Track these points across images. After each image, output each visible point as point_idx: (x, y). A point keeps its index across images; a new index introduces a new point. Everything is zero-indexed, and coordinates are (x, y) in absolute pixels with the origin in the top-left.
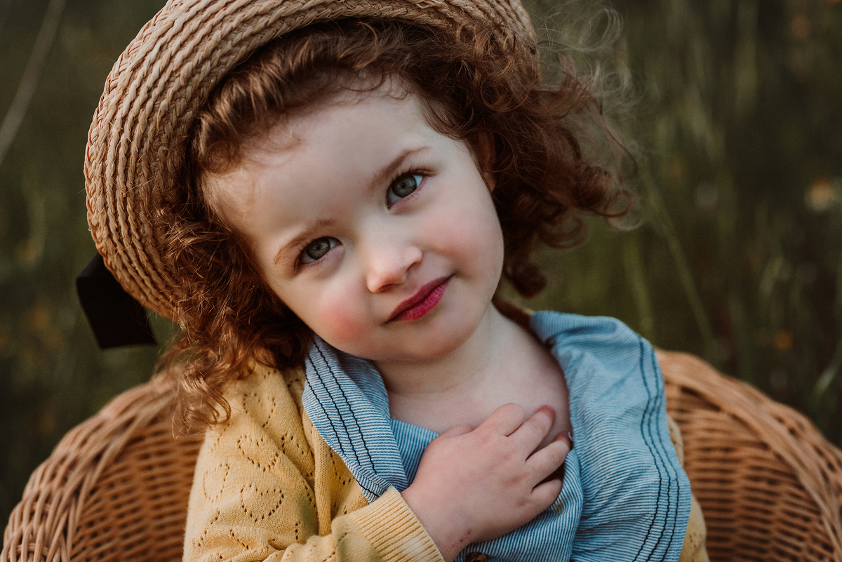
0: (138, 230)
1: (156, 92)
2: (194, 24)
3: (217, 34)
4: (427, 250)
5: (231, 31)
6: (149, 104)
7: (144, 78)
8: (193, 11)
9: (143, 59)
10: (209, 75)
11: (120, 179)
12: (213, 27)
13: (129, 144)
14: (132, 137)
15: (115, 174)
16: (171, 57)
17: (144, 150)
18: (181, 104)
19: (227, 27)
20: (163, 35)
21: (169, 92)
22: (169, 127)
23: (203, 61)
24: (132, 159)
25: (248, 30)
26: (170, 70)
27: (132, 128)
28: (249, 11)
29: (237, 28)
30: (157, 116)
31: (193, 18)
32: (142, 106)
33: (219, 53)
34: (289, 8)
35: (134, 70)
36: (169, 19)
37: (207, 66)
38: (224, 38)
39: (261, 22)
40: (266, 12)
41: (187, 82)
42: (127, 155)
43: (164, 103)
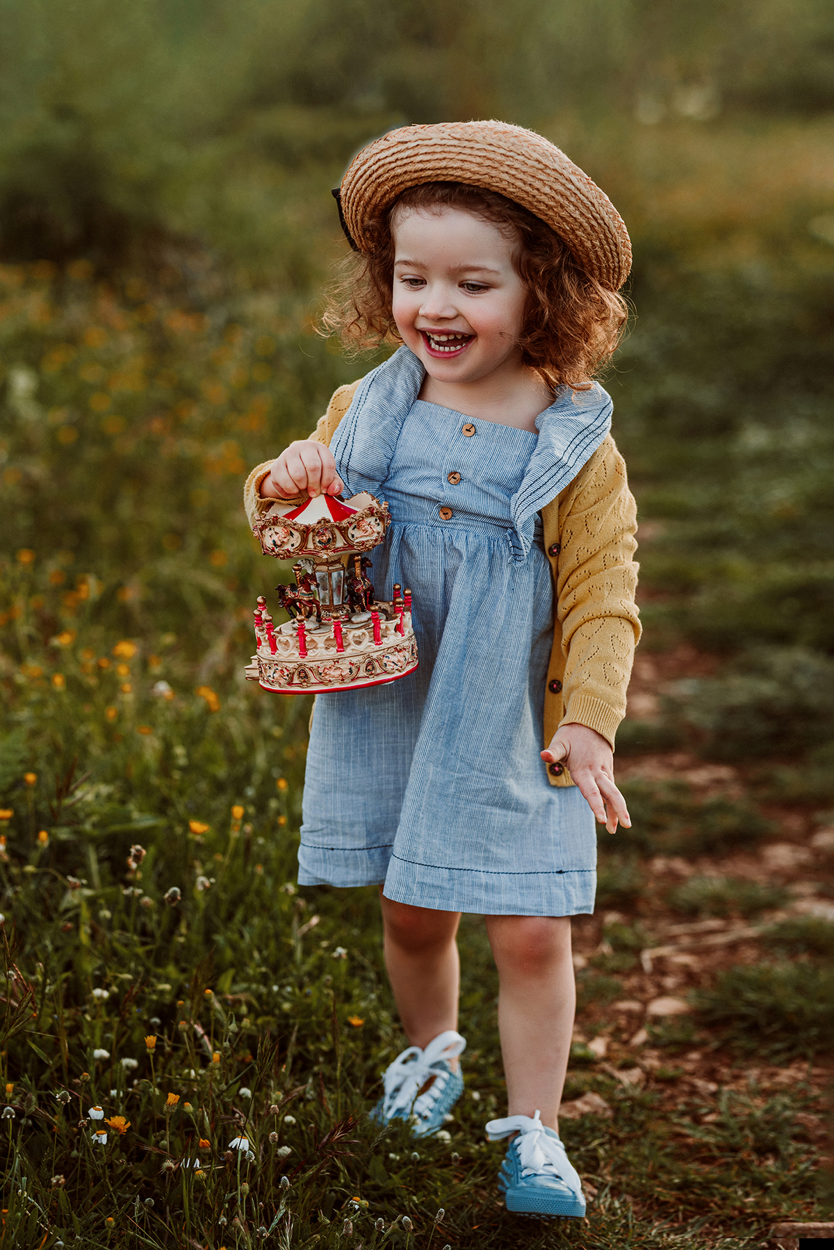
0: (357, 207)
1: (399, 163)
2: (439, 149)
3: (443, 164)
5: (452, 168)
6: (393, 165)
7: (399, 152)
8: (443, 142)
9: (407, 142)
10: (429, 176)
11: (361, 181)
12: (444, 159)
13: (374, 172)
14: (377, 170)
15: (361, 176)
16: (418, 154)
17: (378, 181)
18: (407, 177)
19: (451, 164)
20: (423, 140)
21: (405, 169)
22: (395, 182)
23: (429, 169)
24: (371, 179)
25: (459, 173)
26: (412, 159)
27: (379, 167)
28: (466, 166)
29: (456, 169)
30: (392, 173)
31: (441, 145)
32: (390, 163)
33: (439, 172)
34: (487, 179)
35: (399, 142)
36: (431, 135)
37: (429, 173)
38: (445, 168)
39: (468, 175)
40: (474, 173)
41: (416, 171)
42: (370, 176)
43: (399, 171)
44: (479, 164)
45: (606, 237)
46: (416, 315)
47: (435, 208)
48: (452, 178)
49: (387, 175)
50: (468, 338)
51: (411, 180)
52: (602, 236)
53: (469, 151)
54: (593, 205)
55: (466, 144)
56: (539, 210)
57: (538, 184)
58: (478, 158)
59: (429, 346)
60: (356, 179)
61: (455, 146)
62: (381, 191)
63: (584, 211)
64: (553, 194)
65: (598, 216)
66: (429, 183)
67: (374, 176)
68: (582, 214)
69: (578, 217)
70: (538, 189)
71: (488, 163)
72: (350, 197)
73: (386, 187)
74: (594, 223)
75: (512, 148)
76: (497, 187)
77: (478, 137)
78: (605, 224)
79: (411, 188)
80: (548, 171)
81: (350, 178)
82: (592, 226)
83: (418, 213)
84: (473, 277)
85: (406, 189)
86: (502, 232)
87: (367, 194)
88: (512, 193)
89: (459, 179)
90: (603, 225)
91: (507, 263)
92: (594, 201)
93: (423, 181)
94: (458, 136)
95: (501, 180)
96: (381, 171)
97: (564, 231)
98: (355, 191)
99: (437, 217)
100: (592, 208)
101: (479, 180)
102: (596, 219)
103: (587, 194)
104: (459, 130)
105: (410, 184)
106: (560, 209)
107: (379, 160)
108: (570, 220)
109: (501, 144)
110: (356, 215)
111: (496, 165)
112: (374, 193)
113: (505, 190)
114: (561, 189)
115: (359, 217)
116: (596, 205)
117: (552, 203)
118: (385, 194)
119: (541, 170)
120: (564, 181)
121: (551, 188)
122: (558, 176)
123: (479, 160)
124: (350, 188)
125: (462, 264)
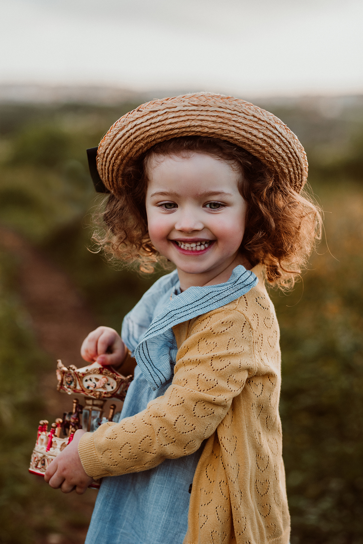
0: (115, 160)
1: (153, 126)
2: (183, 114)
3: (188, 123)
4: (206, 228)
6: (148, 128)
7: (152, 118)
8: (185, 108)
9: (157, 111)
10: (176, 134)
11: (120, 141)
12: (188, 120)
13: (132, 134)
14: (134, 133)
15: (120, 139)
16: (167, 119)
17: (135, 140)
18: (159, 136)
19: (193, 123)
20: (169, 108)
21: (158, 130)
22: (150, 140)
23: (177, 129)
24: (129, 140)
25: (200, 129)
26: (163, 122)
27: (136, 130)
28: (204, 123)
29: (196, 126)
30: (148, 134)
31: (184, 111)
32: (145, 127)
33: (184, 130)
34: (219, 132)
35: (151, 112)
36: (176, 104)
37: (177, 131)
38: (189, 127)
39: (206, 130)
40: (210, 128)
41: (166, 131)
42: (129, 137)
43: (153, 132)
44: (214, 122)
45: (297, 165)
48: (193, 133)
49: (143, 136)
50: (212, 242)
51: (161, 138)
52: (294, 164)
53: (205, 113)
54: (290, 143)
55: (202, 108)
56: (255, 150)
57: (255, 132)
58: (212, 117)
60: (114, 141)
61: (194, 110)
62: (137, 147)
63: (284, 148)
64: (265, 138)
65: (292, 150)
66: (176, 138)
67: (132, 137)
68: (283, 150)
69: (281, 152)
70: (255, 136)
71: (220, 120)
72: (108, 154)
73: (141, 144)
74: (290, 156)
75: (235, 108)
76: (227, 136)
77: (211, 103)
78: (297, 156)
79: (160, 143)
80: (260, 122)
81: (109, 141)
82: (289, 158)
83: (170, 159)
84: (215, 199)
85: (156, 144)
86: (232, 167)
87: (125, 151)
88: (237, 140)
89: (199, 134)
90: (295, 156)
91: (236, 189)
92: (290, 141)
93: (170, 137)
94: (195, 103)
95: (230, 131)
96: (138, 133)
97: (271, 163)
98: (114, 149)
99: (186, 160)
100: (289, 146)
101: (213, 133)
102: (291, 153)
103: (286, 136)
104: (195, 99)
105: (160, 140)
106: (270, 148)
107: (135, 125)
108: (276, 155)
109: (227, 106)
110: (113, 166)
111: (226, 121)
113: (232, 138)
114: (270, 134)
115: (115, 168)
116: (292, 143)
117: (264, 145)
118: (140, 149)
119: (256, 122)
120: (272, 129)
121: (263, 134)
122: (268, 126)
123: (214, 119)
124: (110, 147)
125: (207, 191)
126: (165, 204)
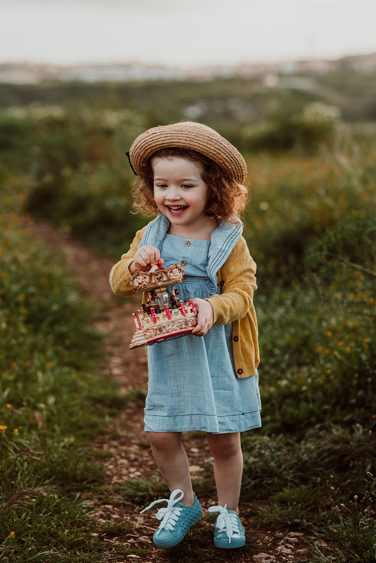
0: (137, 159)
1: (154, 141)
2: (169, 135)
3: (171, 141)
5: (175, 142)
6: (151, 142)
7: (153, 137)
8: (171, 132)
9: (156, 133)
10: (166, 146)
11: (138, 149)
12: (172, 139)
13: (143, 146)
14: (145, 145)
15: (138, 147)
16: (161, 138)
17: (145, 149)
18: (157, 147)
19: (175, 141)
20: (163, 132)
21: (156, 144)
22: (152, 149)
23: (166, 143)
24: (142, 148)
25: (178, 144)
26: (159, 140)
27: (146, 143)
28: (180, 141)
29: (176, 142)
30: (151, 146)
31: (170, 134)
32: (150, 142)
33: (170, 144)
34: (189, 146)
35: (153, 133)
36: (165, 130)
37: (166, 144)
38: (172, 142)
39: (182, 144)
40: (184, 143)
41: (160, 144)
42: (142, 147)
43: (154, 144)
44: (186, 140)
45: (237, 164)
46: (164, 200)
47: (170, 158)
48: (175, 146)
49: (149, 146)
50: (184, 208)
51: (159, 148)
52: (235, 164)
53: (181, 135)
54: (231, 152)
55: (180, 132)
56: (210, 156)
57: (209, 146)
58: (185, 137)
59: (171, 211)
60: (136, 149)
61: (175, 134)
62: (147, 153)
63: (228, 155)
64: (215, 149)
65: (233, 156)
66: (166, 148)
67: (144, 147)
68: (227, 156)
69: (226, 157)
70: (209, 148)
71: (189, 139)
72: (134, 156)
73: (149, 151)
74: (232, 159)
75: (198, 133)
76: (193, 148)
77: (184, 129)
78: (236, 159)
79: (159, 151)
80: (213, 141)
81: (134, 148)
82: (231, 161)
83: (163, 160)
84: (186, 183)
85: (157, 151)
86: (196, 165)
87: (141, 154)
88: (199, 150)
89: (178, 146)
90: (235, 160)
91: (200, 177)
92: (231, 151)
93: (163, 148)
94: (176, 130)
95: (195, 145)
96: (146, 145)
97: (220, 163)
98: (136, 153)
99: (170, 161)
100: (231, 154)
101: (186, 146)
102: (232, 158)
103: (228, 148)
104: (176, 127)
105: (158, 149)
106: (218, 155)
107: (145, 141)
108: (222, 159)
109: (193, 131)
110: (137, 162)
111: (192, 140)
112: (145, 153)
113: (196, 149)
114: (218, 147)
115: (138, 163)
116: (232, 152)
117: (215, 153)
118: (148, 154)
119: (210, 140)
120: (219, 144)
121: (214, 147)
122: (217, 142)
123: (185, 138)
124: (134, 152)
125: (182, 179)
126: (161, 185)
